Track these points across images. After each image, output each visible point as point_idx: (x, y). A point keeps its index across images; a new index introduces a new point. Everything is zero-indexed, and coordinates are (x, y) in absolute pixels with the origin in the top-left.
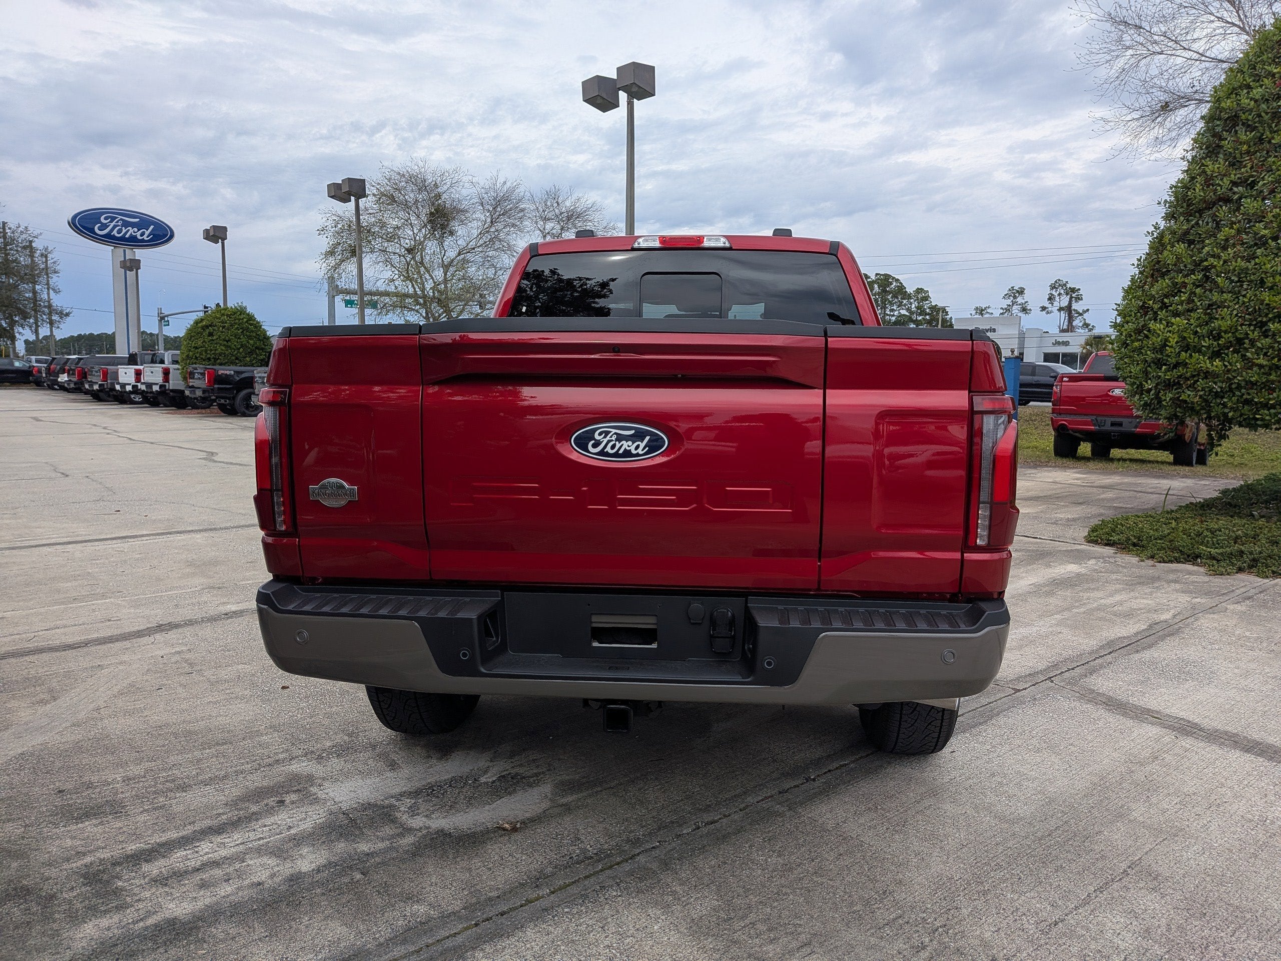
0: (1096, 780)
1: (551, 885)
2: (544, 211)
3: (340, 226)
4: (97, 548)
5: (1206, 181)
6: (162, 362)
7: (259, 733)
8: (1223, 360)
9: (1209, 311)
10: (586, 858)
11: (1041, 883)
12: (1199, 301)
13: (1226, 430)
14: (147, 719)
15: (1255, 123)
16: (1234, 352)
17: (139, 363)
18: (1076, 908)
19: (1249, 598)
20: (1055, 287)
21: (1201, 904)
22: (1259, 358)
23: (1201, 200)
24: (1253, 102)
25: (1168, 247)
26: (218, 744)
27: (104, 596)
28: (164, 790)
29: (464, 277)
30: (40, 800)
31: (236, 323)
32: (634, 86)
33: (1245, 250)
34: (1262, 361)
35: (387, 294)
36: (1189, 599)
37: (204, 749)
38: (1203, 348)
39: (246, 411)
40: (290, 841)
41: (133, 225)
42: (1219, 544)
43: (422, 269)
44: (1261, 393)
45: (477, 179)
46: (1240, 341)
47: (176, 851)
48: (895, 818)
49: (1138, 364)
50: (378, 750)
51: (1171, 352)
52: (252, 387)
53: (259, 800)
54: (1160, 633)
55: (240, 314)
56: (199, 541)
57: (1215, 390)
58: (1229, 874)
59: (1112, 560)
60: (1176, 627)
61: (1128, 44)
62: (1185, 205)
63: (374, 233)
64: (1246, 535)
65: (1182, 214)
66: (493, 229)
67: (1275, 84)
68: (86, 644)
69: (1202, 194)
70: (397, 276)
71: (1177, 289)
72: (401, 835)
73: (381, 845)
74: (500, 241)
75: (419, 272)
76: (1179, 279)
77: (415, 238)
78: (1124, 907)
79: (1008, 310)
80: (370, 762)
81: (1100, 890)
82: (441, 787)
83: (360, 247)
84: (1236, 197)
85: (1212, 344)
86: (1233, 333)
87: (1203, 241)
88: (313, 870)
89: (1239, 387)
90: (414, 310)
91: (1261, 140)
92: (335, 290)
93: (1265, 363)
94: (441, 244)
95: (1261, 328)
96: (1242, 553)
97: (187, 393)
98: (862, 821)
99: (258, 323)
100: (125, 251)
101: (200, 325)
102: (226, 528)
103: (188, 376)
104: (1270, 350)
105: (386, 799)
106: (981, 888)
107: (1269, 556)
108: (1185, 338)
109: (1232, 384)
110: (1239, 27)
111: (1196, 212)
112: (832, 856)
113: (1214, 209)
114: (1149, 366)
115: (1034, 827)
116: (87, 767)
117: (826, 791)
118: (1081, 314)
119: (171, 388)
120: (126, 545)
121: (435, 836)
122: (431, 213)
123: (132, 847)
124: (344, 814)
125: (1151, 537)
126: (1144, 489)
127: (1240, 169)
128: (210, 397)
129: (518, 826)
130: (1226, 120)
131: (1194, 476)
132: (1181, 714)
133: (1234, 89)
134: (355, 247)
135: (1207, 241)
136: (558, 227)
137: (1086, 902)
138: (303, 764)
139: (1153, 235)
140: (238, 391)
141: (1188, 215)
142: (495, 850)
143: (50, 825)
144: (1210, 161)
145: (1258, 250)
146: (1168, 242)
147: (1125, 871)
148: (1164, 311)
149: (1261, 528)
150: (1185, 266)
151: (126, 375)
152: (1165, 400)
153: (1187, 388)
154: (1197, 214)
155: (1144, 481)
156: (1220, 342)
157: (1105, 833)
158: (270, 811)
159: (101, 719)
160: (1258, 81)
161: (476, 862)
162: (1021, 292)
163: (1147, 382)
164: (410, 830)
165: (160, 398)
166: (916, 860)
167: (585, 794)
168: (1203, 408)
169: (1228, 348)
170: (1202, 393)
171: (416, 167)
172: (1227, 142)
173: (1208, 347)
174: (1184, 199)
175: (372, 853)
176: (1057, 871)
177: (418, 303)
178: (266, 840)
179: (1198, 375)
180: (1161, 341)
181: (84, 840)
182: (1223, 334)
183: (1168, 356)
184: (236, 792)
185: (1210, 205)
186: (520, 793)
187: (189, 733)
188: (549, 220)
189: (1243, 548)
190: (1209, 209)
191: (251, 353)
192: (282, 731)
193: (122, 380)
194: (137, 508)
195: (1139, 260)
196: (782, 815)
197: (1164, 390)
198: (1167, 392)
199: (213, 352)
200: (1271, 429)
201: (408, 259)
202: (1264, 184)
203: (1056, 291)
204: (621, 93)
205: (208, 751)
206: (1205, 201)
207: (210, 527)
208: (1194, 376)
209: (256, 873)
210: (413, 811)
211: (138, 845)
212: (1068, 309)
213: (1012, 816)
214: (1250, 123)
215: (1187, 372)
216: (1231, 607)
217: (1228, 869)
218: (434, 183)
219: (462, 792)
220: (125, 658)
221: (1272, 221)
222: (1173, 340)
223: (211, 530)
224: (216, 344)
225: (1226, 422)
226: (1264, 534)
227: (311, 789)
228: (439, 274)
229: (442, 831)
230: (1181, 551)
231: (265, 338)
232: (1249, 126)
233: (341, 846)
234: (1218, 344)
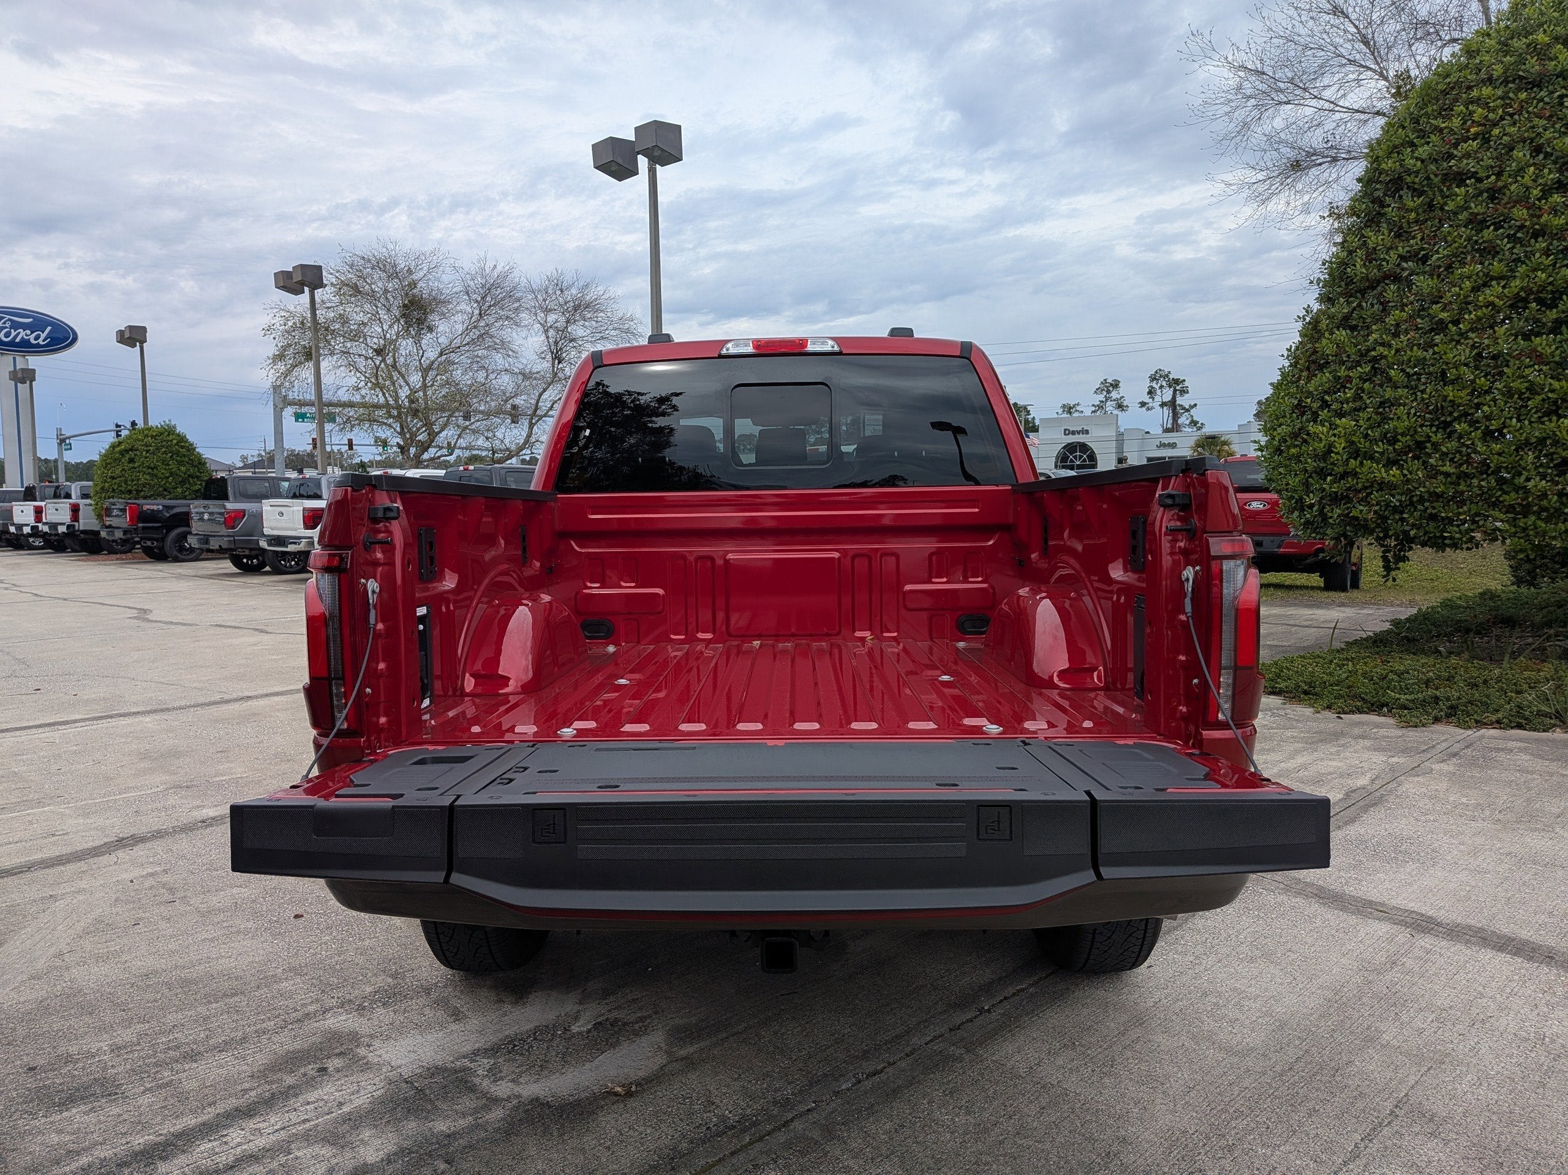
0: (1329, 994)
1: (691, 1166)
2: (545, 300)
3: (290, 324)
4: (20, 740)
5: (1368, 255)
6: (68, 496)
7: (276, 979)
8: (1401, 468)
9: (1381, 410)
10: (726, 1129)
11: (1294, 1132)
12: (1369, 398)
13: (1405, 551)
14: (127, 965)
15: (1423, 186)
16: (1414, 458)
17: (38, 499)
18: (1345, 1163)
19: (1455, 755)
20: (1155, 379)
21: (1494, 1152)
22: (1445, 465)
23: (1362, 278)
24: (1419, 163)
25: (1327, 335)
26: (225, 995)
27: (39, 803)
28: (168, 1060)
29: (447, 383)
30: (6, 1082)
31: (163, 446)
32: (657, 149)
33: (1421, 337)
34: (1448, 468)
35: (351, 405)
36: (1384, 759)
37: (210, 1002)
38: (1376, 455)
39: (179, 555)
40: (344, 1122)
41: (24, 326)
42: (1408, 689)
43: (395, 375)
44: (1449, 506)
45: (460, 262)
46: (1420, 445)
47: (198, 1143)
48: (1100, 1056)
49: (1296, 475)
50: (434, 995)
51: (1338, 460)
52: (188, 525)
53: (294, 1069)
54: (1361, 803)
55: (169, 435)
56: (149, 725)
57: (1392, 505)
58: (1517, 1110)
59: (1282, 712)
60: (1377, 794)
61: (1249, 92)
62: (1343, 284)
63: (334, 330)
64: (1439, 677)
65: (1341, 294)
66: (482, 324)
67: (1444, 141)
68: (29, 867)
69: (1364, 270)
70: (363, 383)
71: (1341, 384)
72: (486, 1108)
73: (463, 1123)
74: (492, 337)
75: (391, 377)
76: (1342, 372)
77: (385, 336)
78: (1403, 1160)
79: (1100, 407)
80: (427, 1011)
81: (1368, 1138)
82: (524, 1041)
83: (318, 348)
84: (1405, 274)
85: (1387, 449)
86: (1411, 436)
87: (1368, 327)
88: (382, 1160)
89: (1422, 500)
90: (385, 424)
91: (1431, 206)
92: (282, 401)
93: (1452, 470)
94: (418, 342)
95: (1445, 429)
96: (1436, 699)
97: (103, 534)
98: (1060, 1062)
99: (192, 445)
100: (14, 359)
101: (118, 449)
102: (181, 708)
103: (103, 512)
104: (1457, 455)
105: (457, 1059)
106: (1223, 1143)
107: (1469, 702)
108: (1352, 443)
109: (1413, 496)
110: (1374, 71)
111: (1356, 292)
112: (1033, 1109)
113: (1379, 288)
114: (1310, 477)
115: (1270, 1059)
116: (61, 1034)
117: (1007, 1026)
118: (1188, 410)
119: (81, 528)
120: (57, 734)
121: (529, 1107)
122: (405, 306)
123: (139, 1141)
124: (407, 1082)
125: (1325, 683)
126: (1297, 622)
127: (1408, 240)
128: (133, 538)
129: (633, 1089)
130: (1387, 184)
131: (1352, 604)
132: (1411, 905)
133: (1395, 147)
134: (310, 348)
135: (1374, 327)
136: (563, 319)
137: (1355, 1156)
138: (341, 1018)
139: (1305, 319)
140: (169, 531)
141: (1348, 295)
142: (610, 1121)
143: (26, 1116)
144: (1371, 231)
145: (1437, 337)
146: (1325, 328)
147: (1392, 1112)
148: (1326, 411)
149: (1455, 668)
150: (1348, 356)
151: (23, 514)
152: (1331, 517)
153: (1358, 502)
154: (1359, 295)
155: (1294, 612)
156: (1396, 447)
157: (1357, 1063)
158: (310, 1083)
159: (68, 968)
160: (1423, 137)
161: (589, 1140)
162: (1116, 385)
163: (1308, 496)
164: (496, 1101)
165: (68, 542)
166: (1136, 1110)
167: (708, 1043)
168: (1378, 526)
169: (1406, 454)
170: (1377, 508)
171: (385, 250)
172: (1390, 209)
173: (1382, 454)
174: (1341, 278)
175: (454, 1134)
176: (1310, 1116)
177: (390, 416)
178: (313, 1123)
179: (1372, 486)
180: (1324, 447)
181: (73, 1134)
182: (1399, 437)
183: (1333, 464)
184: (262, 1059)
185: (1373, 284)
186: (626, 1044)
187: (186, 983)
188: (551, 310)
189: (1438, 693)
190: (1374, 288)
191: (183, 483)
192: (306, 974)
193: (18, 519)
194: (62, 684)
195: (1289, 350)
196: (960, 1059)
197: (1329, 505)
198: (1334, 507)
199: (135, 482)
200: (1462, 549)
201: (378, 363)
202: (1439, 259)
203: (1157, 383)
204: (640, 157)
205: (214, 1005)
206: (1368, 280)
207: (160, 707)
208: (1366, 488)
209: (308, 1167)
210: (494, 1073)
211: (146, 1137)
212: (1172, 404)
213: (1240, 1047)
214: (1416, 186)
215: (1357, 483)
216: (1436, 767)
217: (1515, 1104)
218: (407, 268)
219: (552, 1046)
220: (83, 884)
221: (1451, 302)
222: (1340, 445)
223: (162, 710)
224: (139, 472)
225: (1406, 542)
226: (1461, 675)
227: (358, 1050)
228: (415, 379)
229: (537, 1099)
230: (1363, 699)
231: (200, 463)
232: (1415, 190)
233: (412, 1126)
234: (1394, 448)
